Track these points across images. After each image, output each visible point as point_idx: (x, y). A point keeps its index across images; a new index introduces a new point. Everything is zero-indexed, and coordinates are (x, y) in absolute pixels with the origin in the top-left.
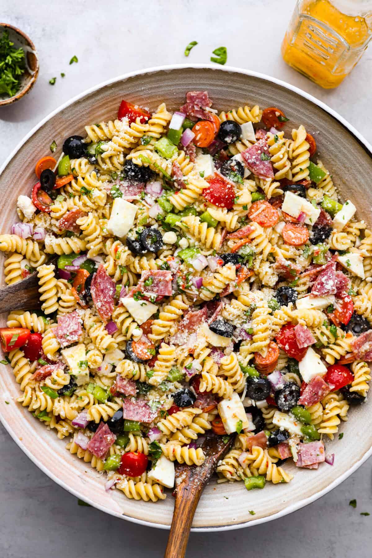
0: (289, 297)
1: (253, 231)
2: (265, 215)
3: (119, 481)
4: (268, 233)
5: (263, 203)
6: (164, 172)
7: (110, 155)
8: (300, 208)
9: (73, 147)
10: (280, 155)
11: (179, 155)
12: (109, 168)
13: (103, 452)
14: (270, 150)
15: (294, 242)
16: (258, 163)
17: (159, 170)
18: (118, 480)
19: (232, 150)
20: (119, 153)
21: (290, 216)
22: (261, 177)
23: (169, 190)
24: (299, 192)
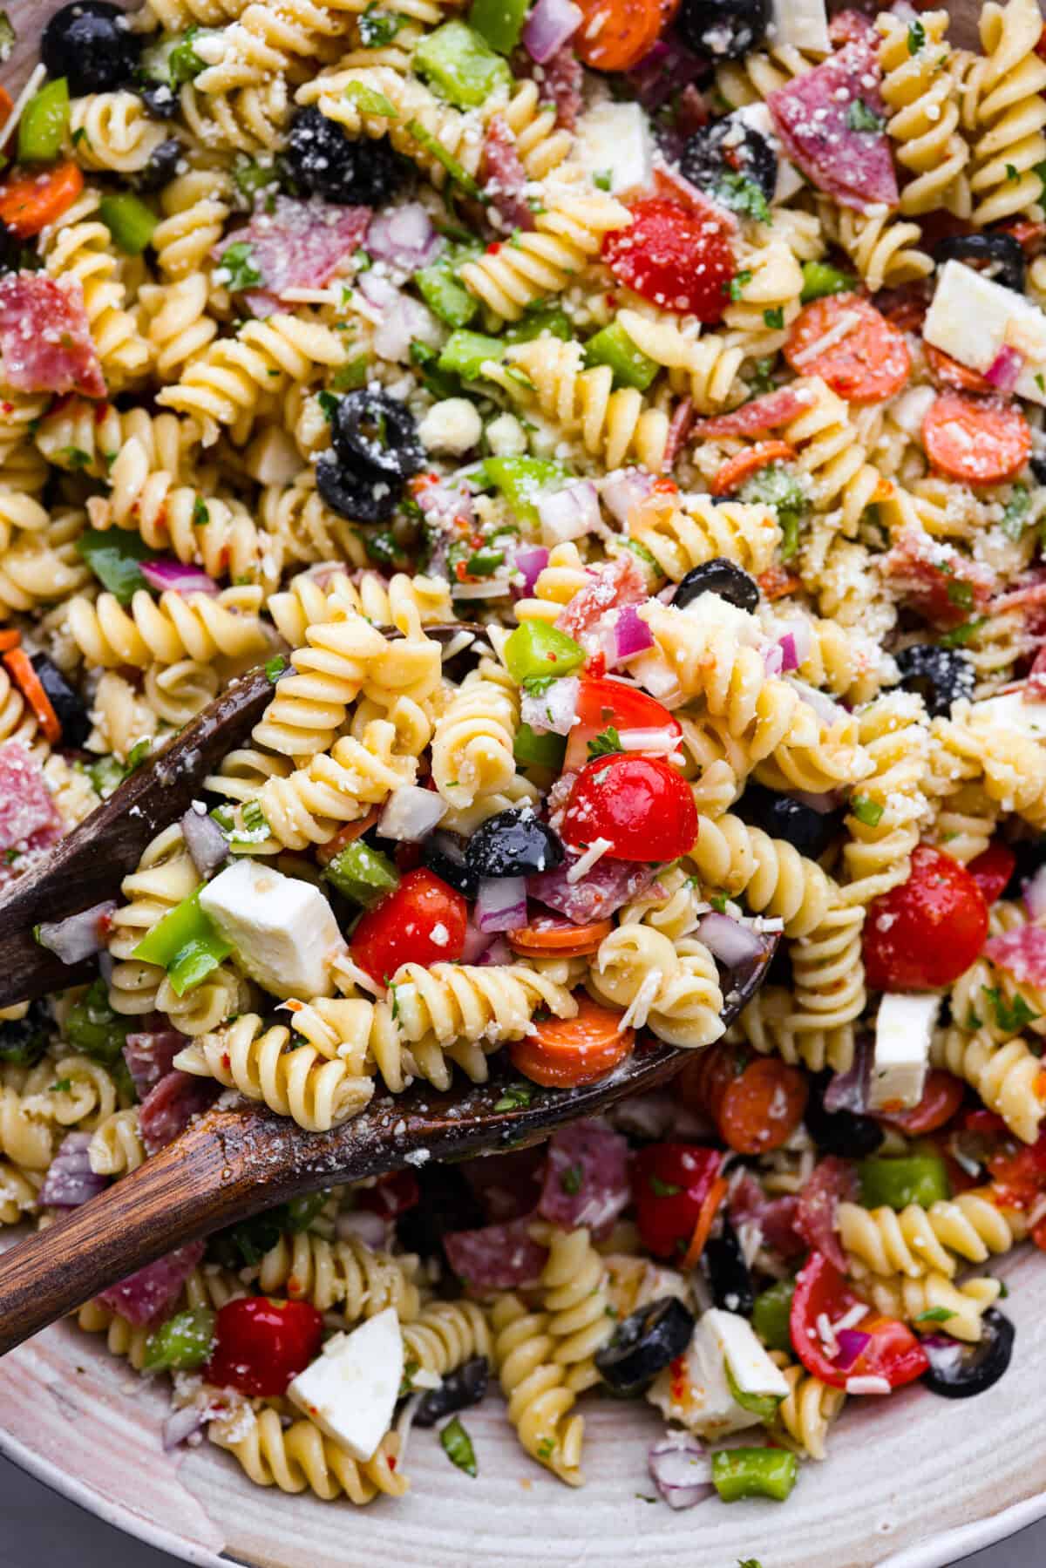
0: (939, 687)
1: (804, 409)
2: (855, 356)
3: (222, 1415)
4: (866, 429)
5: (848, 305)
6: (448, 162)
7: (229, 83)
8: (997, 330)
9: (82, 44)
10: (927, 105)
11: (513, 94)
12: (224, 141)
13: (160, 1303)
14: (886, 87)
15: (970, 468)
16: (834, 138)
17: (432, 155)
18: (217, 1408)
19: (730, 87)
20: (267, 77)
21: (958, 363)
22: (846, 201)
23: (466, 242)
24: (998, 266)
